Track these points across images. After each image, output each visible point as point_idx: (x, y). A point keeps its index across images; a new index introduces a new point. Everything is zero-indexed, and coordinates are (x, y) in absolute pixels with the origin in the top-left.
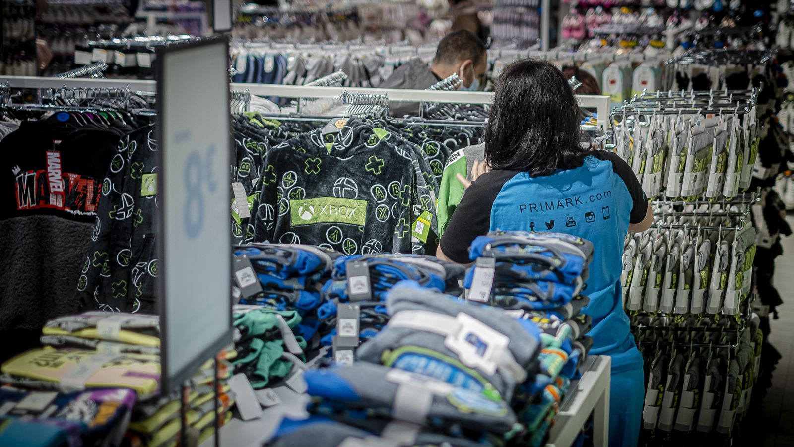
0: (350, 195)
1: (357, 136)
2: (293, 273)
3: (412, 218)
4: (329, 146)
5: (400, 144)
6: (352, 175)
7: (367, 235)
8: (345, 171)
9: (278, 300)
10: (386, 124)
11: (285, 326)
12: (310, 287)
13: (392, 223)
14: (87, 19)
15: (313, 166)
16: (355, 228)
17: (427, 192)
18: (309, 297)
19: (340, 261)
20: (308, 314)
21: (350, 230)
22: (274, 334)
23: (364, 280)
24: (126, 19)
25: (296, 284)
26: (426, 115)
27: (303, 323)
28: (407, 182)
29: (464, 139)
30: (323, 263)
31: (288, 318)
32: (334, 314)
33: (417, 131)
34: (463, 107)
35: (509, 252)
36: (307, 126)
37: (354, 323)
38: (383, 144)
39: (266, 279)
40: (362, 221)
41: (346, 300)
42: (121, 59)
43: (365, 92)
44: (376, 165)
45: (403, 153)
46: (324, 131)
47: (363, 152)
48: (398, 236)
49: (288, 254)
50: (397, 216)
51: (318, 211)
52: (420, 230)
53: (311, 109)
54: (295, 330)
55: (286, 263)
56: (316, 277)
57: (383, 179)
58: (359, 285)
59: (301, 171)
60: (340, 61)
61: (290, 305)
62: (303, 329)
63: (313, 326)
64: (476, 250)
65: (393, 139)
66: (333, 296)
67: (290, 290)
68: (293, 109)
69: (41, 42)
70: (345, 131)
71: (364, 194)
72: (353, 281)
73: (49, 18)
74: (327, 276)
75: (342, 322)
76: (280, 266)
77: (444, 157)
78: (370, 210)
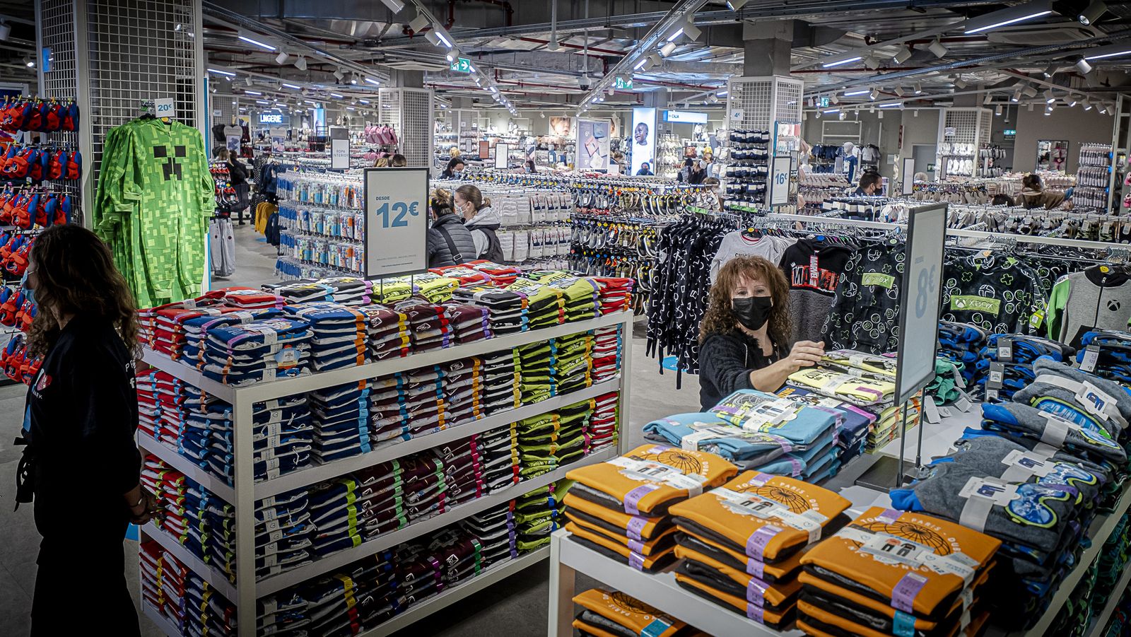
0: (989, 295)
1: (997, 261)
2: (961, 340)
3: (1030, 313)
4: (978, 266)
5: (1024, 268)
6: (992, 284)
7: (999, 320)
8: (987, 281)
9: (951, 355)
10: (1014, 255)
11: (956, 371)
12: (972, 350)
13: (1016, 315)
14: (824, 184)
15: (967, 277)
16: (991, 315)
17: (1040, 298)
18: (971, 356)
19: (993, 336)
20: (970, 366)
21: (988, 316)
22: (949, 375)
23: (1009, 349)
24: (845, 185)
25: (963, 347)
26: (1040, 252)
27: (966, 370)
28: (1027, 291)
29: (1065, 267)
30: (981, 336)
31: (958, 366)
32: (988, 367)
33: (1034, 261)
34: (1063, 248)
35: (1110, 343)
36: (962, 253)
37: (1000, 374)
38: (1013, 267)
39: (945, 342)
40: (996, 312)
41: (996, 360)
42: (848, 207)
43: (996, 235)
44: (1007, 279)
45: (1026, 274)
46: (975, 257)
47: (1000, 272)
48: (1021, 322)
49: (960, 329)
50: (1020, 311)
51: (968, 303)
52: (1035, 321)
53: (964, 243)
54: (962, 373)
55: (959, 334)
56: (976, 344)
57: (1012, 288)
58: (1005, 352)
59: (959, 279)
60: (980, 215)
61: (959, 358)
62: (966, 374)
63: (972, 372)
64: (1086, 340)
65: (1020, 265)
66: (987, 356)
67: (959, 350)
68: (953, 243)
69: (800, 195)
70: (989, 258)
71: (998, 296)
72: (1001, 349)
73: (804, 183)
74: (983, 344)
75: (992, 373)
76: (954, 335)
77: (1053, 279)
78: (1002, 306)
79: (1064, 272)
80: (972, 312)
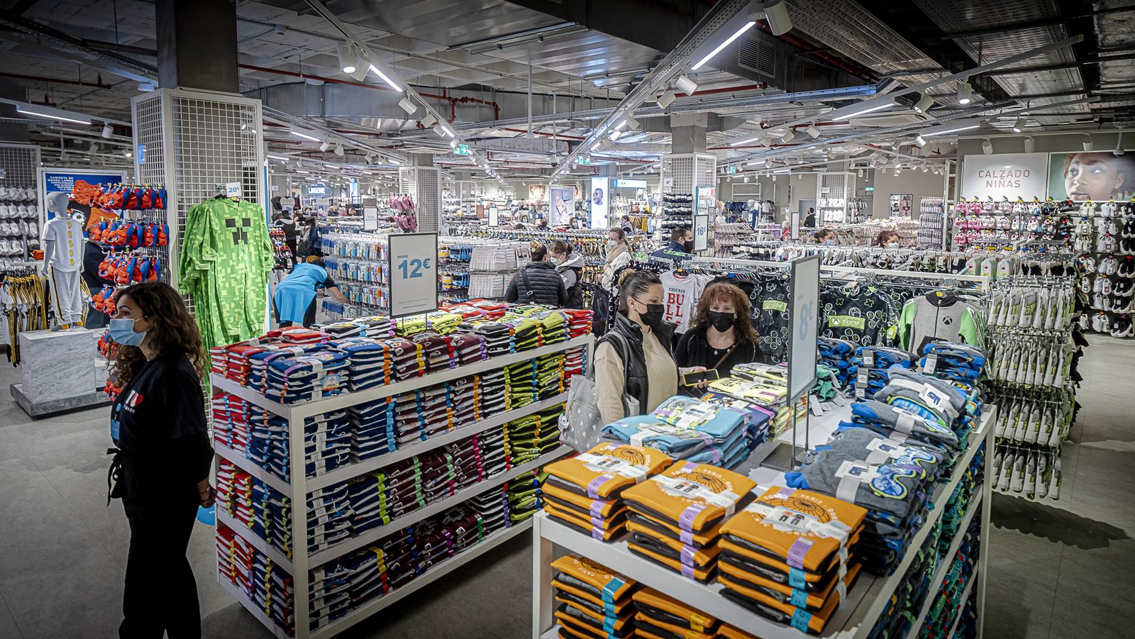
0: (857, 315)
1: (861, 290)
2: (836, 352)
3: (887, 328)
4: (848, 294)
5: (881, 294)
6: (858, 307)
7: (865, 333)
8: (855, 305)
9: (829, 363)
10: (874, 285)
11: (833, 375)
12: (844, 359)
13: (877, 330)
14: (734, 231)
15: (840, 302)
16: (859, 330)
17: (894, 316)
18: (844, 363)
19: (859, 349)
20: (843, 370)
21: (856, 331)
22: (828, 379)
23: (871, 358)
24: (750, 231)
25: (837, 357)
26: (892, 281)
27: (841, 374)
28: (884, 311)
29: (911, 293)
30: (850, 348)
31: (834, 372)
32: (856, 372)
33: (889, 288)
34: (909, 278)
35: (944, 352)
36: (835, 283)
37: (866, 377)
38: (873, 294)
39: (823, 353)
40: (862, 327)
41: (862, 366)
42: (752, 250)
43: (860, 270)
44: (869, 303)
45: (883, 299)
46: (845, 287)
47: (864, 298)
48: (880, 335)
49: (835, 344)
50: (880, 326)
51: (841, 321)
52: (891, 333)
53: (837, 276)
54: (837, 377)
55: (834, 348)
56: (847, 355)
57: (873, 310)
58: (868, 360)
59: (834, 304)
60: (849, 254)
61: (835, 366)
62: (841, 377)
63: (844, 376)
64: (927, 350)
65: (878, 292)
66: (855, 364)
67: (835, 359)
68: (830, 276)
69: (716, 241)
70: (855, 287)
71: (864, 315)
72: (865, 358)
73: (718, 231)
74: (852, 354)
75: (860, 376)
76: (831, 348)
77: (902, 302)
78: (866, 323)
79: (910, 296)
80: (845, 328)
